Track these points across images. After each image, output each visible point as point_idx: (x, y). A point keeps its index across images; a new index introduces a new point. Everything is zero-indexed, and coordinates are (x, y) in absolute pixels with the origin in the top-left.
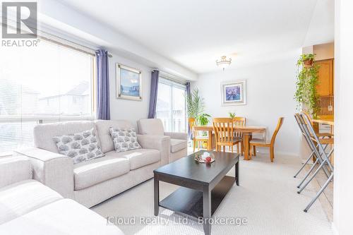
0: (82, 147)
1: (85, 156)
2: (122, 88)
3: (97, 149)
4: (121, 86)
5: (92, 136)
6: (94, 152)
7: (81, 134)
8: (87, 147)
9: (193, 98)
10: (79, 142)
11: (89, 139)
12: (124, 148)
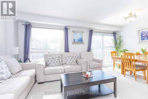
0: (53, 61)
1: (54, 64)
2: (74, 40)
3: (58, 63)
4: (74, 39)
5: (57, 58)
6: (57, 63)
7: (54, 57)
8: (55, 61)
9: (118, 41)
10: (53, 60)
11: (56, 59)
12: (69, 64)
